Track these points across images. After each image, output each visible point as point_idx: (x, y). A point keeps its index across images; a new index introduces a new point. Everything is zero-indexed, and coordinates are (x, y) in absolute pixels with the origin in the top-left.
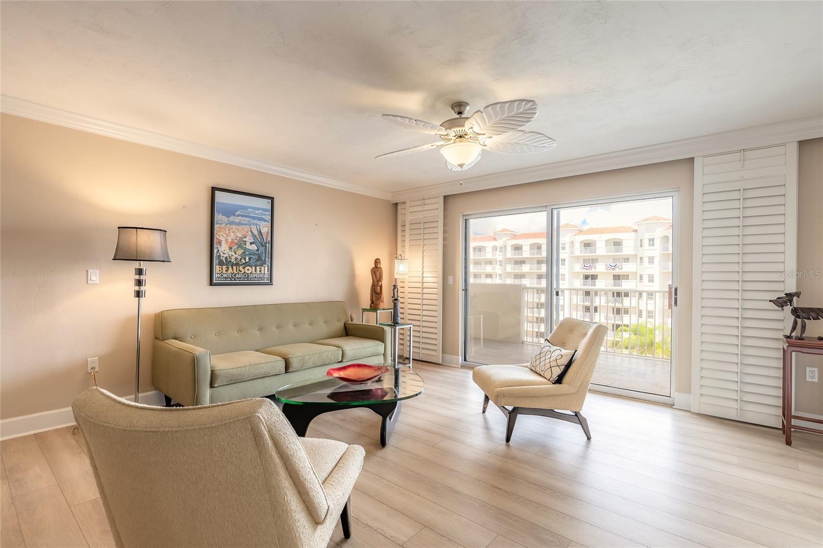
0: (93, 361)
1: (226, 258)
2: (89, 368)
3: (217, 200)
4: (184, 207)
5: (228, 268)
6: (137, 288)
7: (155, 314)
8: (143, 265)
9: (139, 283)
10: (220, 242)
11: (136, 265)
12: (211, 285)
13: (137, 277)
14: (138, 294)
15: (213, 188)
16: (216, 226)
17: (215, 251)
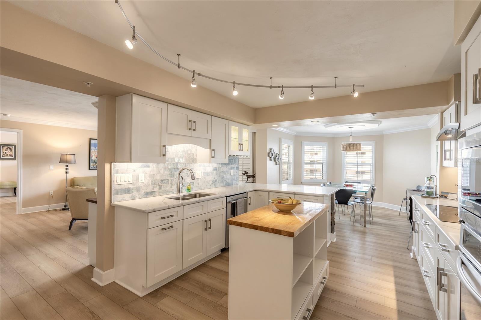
0: (52, 192)
1: (95, 161)
2: (50, 194)
3: (91, 142)
4: (80, 145)
5: (95, 164)
6: (66, 171)
7: (71, 179)
8: (68, 164)
9: (67, 169)
10: (92, 156)
11: (66, 164)
12: (89, 169)
13: (66, 168)
14: (67, 173)
15: (90, 139)
16: (91, 151)
17: (91, 159)
